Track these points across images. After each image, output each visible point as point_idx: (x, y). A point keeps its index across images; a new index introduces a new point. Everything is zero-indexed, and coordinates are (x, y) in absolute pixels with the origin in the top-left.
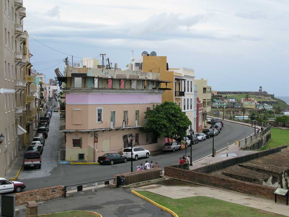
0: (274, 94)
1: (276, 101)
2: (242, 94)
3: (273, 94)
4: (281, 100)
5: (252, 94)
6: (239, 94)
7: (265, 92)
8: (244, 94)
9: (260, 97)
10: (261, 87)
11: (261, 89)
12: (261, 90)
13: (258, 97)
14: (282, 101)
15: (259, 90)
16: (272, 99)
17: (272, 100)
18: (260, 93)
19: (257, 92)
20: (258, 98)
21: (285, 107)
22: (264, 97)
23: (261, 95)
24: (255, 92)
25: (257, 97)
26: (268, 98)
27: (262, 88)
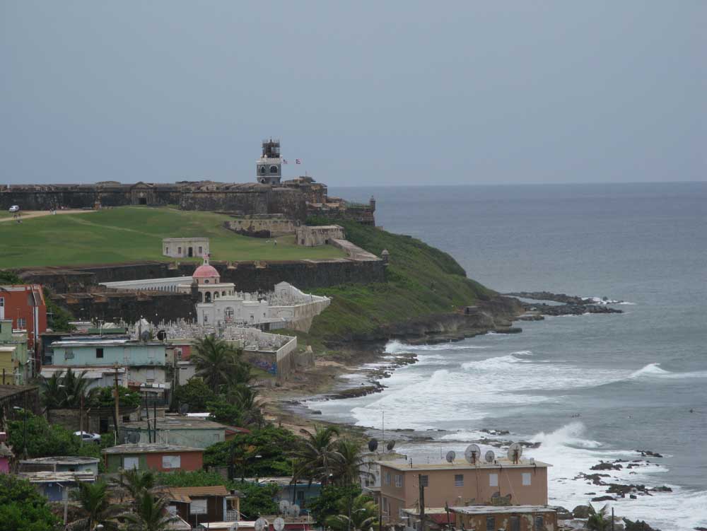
0: (373, 202)
1: (373, 257)
2: (129, 202)
3: (365, 202)
4: (423, 247)
5: (203, 208)
6: (105, 202)
7: (305, 185)
8: (143, 202)
9: (258, 227)
10: (270, 150)
11: (273, 162)
12: (275, 170)
13: (245, 224)
14: (434, 252)
15: (262, 170)
16: (348, 238)
17: (347, 252)
18: (262, 192)
19: (246, 191)
20: (242, 232)
21: (445, 306)
22: (289, 227)
23: (273, 209)
24: (227, 189)
25: (235, 224)
26: (321, 238)
27: (282, 151)
